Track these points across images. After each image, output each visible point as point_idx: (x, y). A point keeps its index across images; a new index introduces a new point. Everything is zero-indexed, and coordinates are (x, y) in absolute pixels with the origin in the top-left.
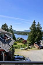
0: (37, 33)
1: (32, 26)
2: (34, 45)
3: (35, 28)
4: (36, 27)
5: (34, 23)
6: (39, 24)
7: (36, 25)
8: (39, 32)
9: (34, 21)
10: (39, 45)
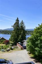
0: (21, 32)
1: (15, 24)
2: (17, 45)
3: (18, 26)
4: (20, 25)
5: (18, 20)
6: (22, 23)
7: (20, 23)
8: (23, 31)
9: (18, 18)
10: (22, 45)
